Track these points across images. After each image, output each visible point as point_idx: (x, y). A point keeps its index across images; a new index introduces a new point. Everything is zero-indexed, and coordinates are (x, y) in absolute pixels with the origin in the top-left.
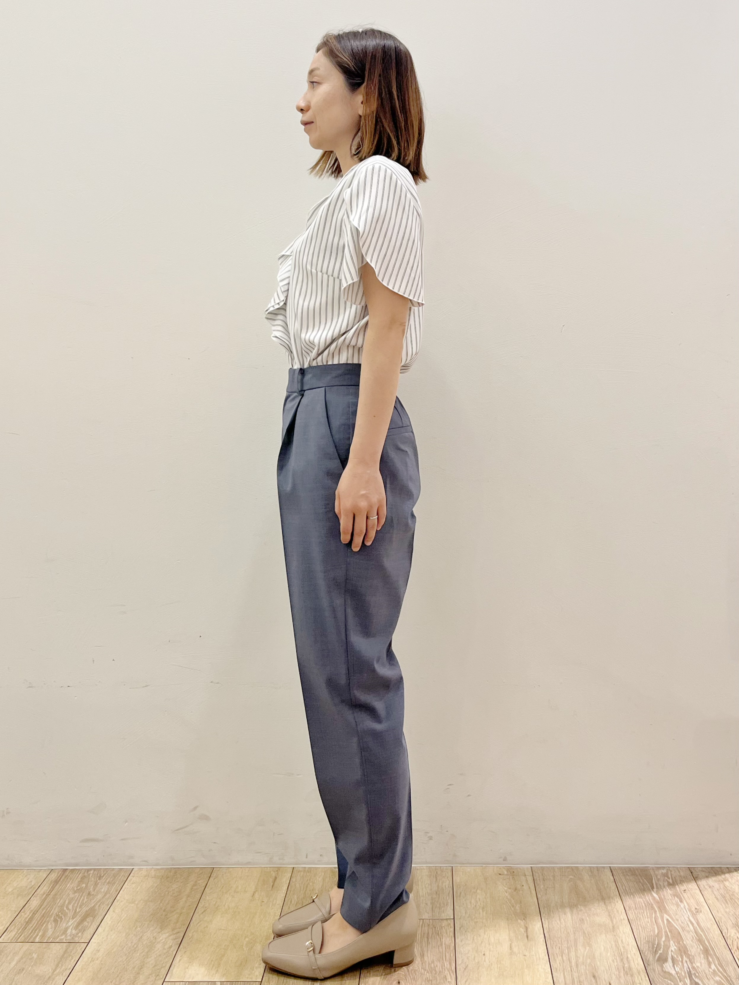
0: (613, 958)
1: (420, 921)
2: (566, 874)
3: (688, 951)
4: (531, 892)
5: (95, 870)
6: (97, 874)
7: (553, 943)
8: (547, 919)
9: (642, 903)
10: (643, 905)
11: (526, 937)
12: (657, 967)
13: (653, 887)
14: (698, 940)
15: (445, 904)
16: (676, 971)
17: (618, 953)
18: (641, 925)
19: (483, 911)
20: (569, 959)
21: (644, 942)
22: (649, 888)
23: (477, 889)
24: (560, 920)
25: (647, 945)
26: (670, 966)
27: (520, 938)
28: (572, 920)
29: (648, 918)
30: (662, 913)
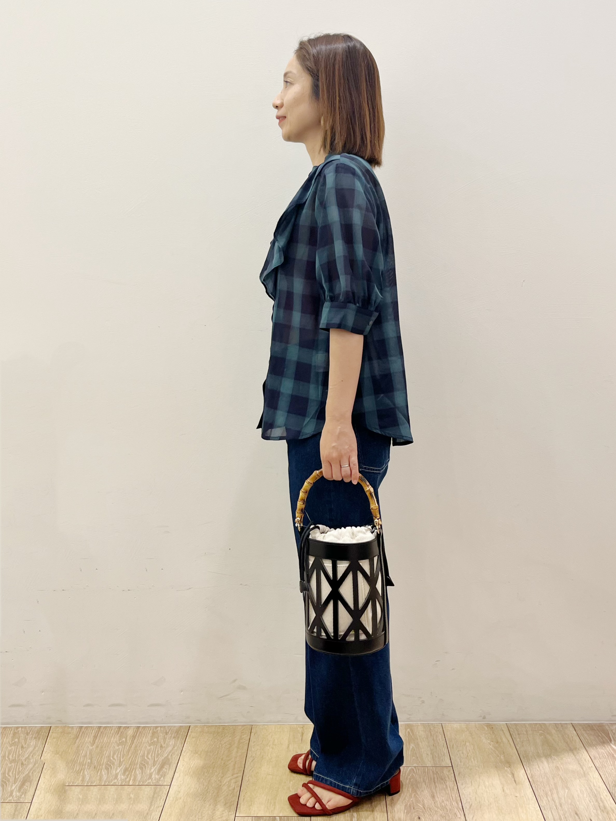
0: (590, 799)
1: (425, 768)
2: (536, 729)
4: (510, 744)
6: (164, 731)
7: (538, 787)
8: (528, 767)
9: (604, 753)
11: (514, 782)
13: (611, 739)
15: (443, 754)
17: (592, 795)
18: (607, 772)
20: (553, 800)
21: (612, 786)
22: (608, 741)
23: (466, 742)
24: (539, 767)
27: (509, 782)
28: (549, 768)
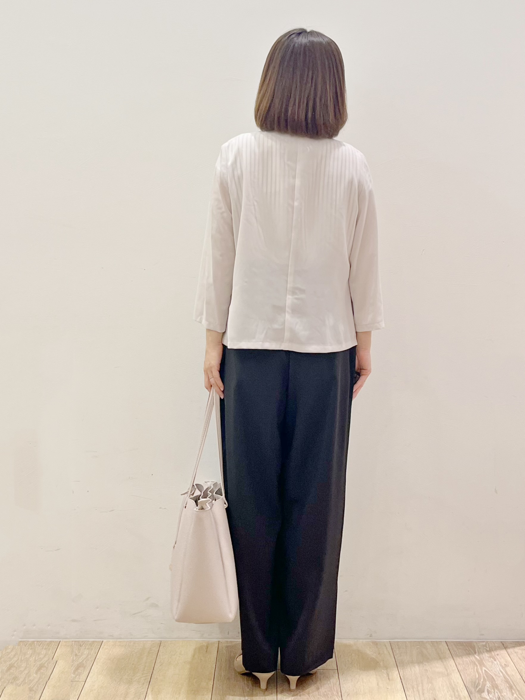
3: (498, 686)
5: (75, 641)
10: (469, 662)
12: (478, 696)
14: (506, 681)
16: (490, 697)
19: (357, 665)
25: (471, 684)
26: (486, 695)
29: (472, 669)
30: (481, 666)
